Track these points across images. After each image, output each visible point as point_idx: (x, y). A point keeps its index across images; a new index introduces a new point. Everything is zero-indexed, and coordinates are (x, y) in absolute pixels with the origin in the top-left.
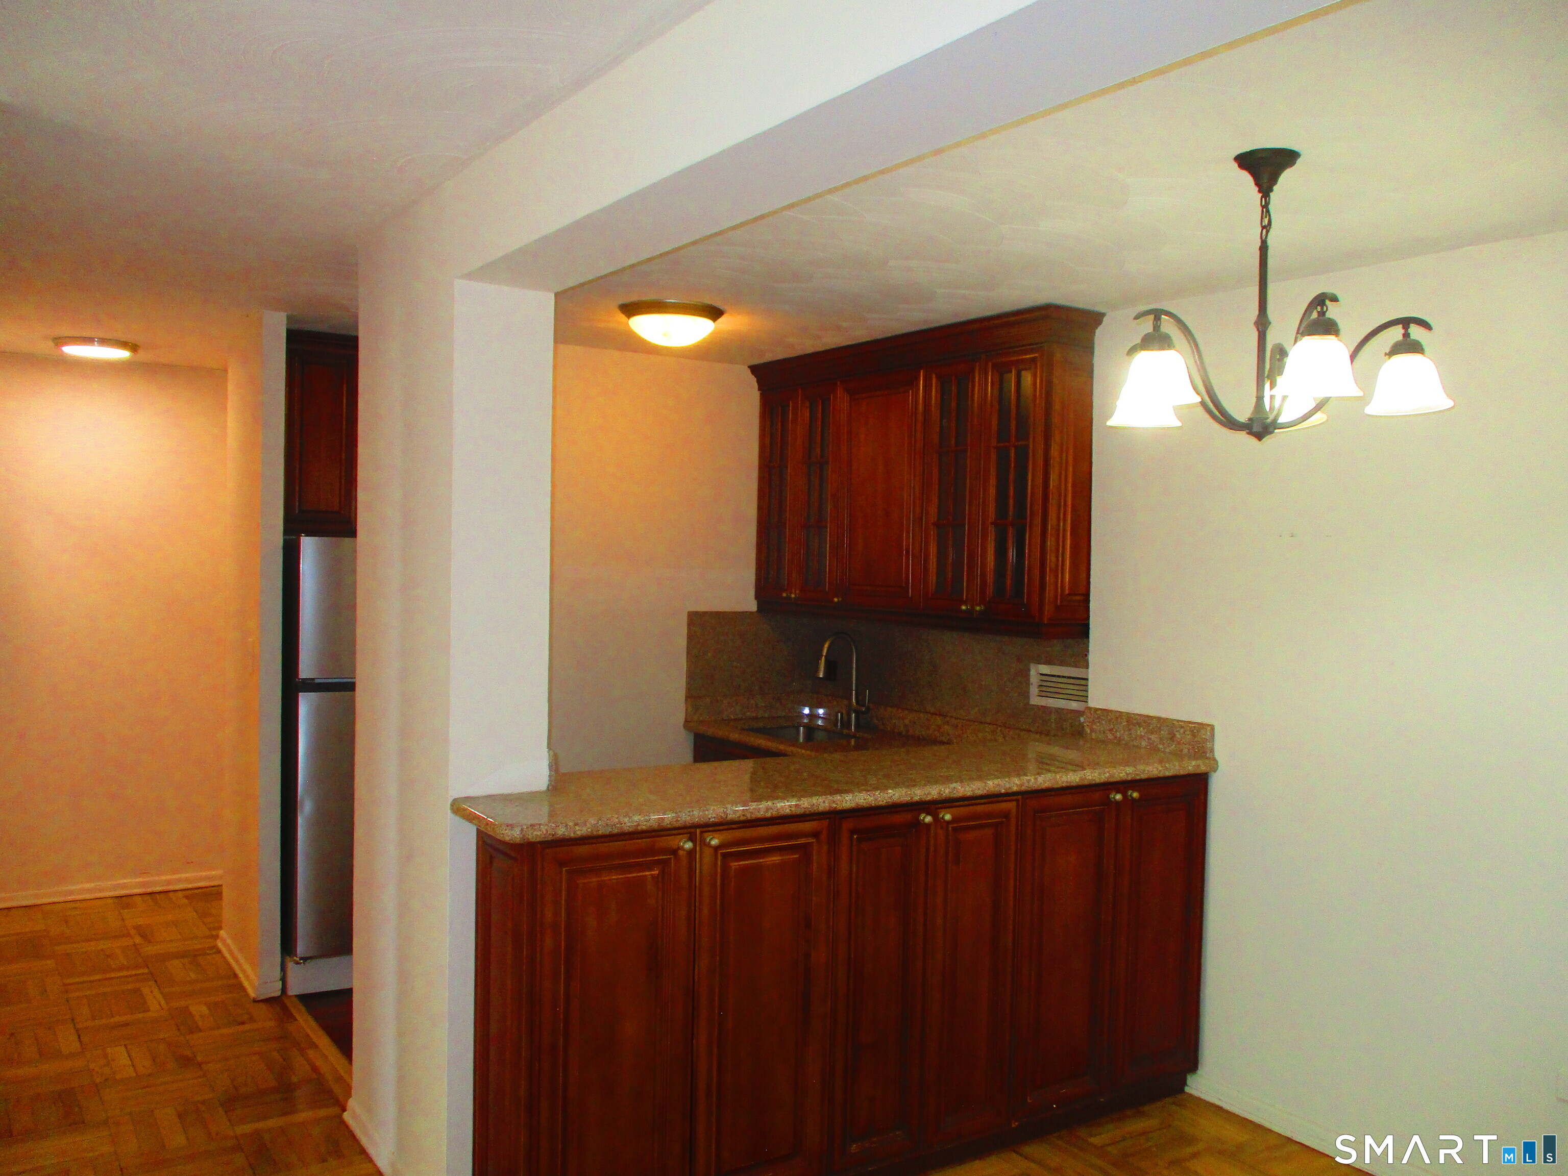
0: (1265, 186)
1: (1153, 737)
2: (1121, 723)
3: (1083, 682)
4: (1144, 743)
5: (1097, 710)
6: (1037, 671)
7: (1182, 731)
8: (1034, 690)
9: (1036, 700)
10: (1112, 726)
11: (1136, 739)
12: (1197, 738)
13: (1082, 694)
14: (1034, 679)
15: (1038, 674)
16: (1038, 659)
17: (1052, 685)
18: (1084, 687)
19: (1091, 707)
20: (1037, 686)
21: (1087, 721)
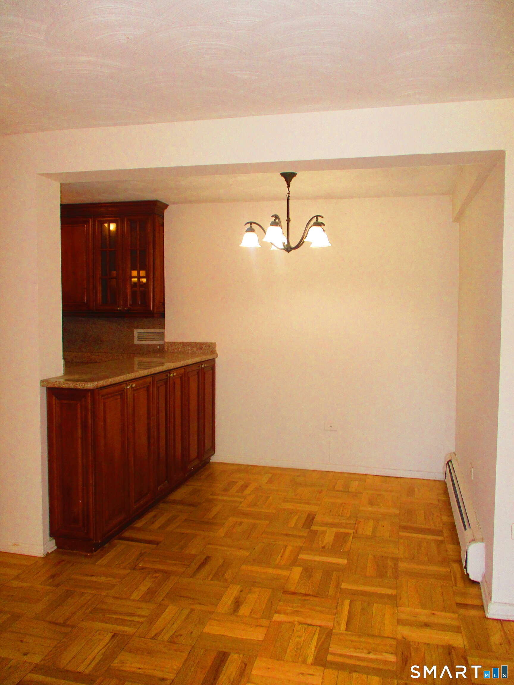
0: (289, 182)
1: (194, 349)
2: (180, 346)
3: (162, 334)
4: (190, 352)
5: (169, 342)
6: (136, 332)
7: (205, 346)
8: (136, 339)
9: (136, 342)
10: (177, 347)
11: (186, 350)
12: (211, 348)
13: (161, 338)
14: (136, 335)
15: (138, 333)
16: (137, 328)
17: (145, 336)
18: (161, 336)
19: (167, 342)
20: (138, 337)
21: (166, 347)
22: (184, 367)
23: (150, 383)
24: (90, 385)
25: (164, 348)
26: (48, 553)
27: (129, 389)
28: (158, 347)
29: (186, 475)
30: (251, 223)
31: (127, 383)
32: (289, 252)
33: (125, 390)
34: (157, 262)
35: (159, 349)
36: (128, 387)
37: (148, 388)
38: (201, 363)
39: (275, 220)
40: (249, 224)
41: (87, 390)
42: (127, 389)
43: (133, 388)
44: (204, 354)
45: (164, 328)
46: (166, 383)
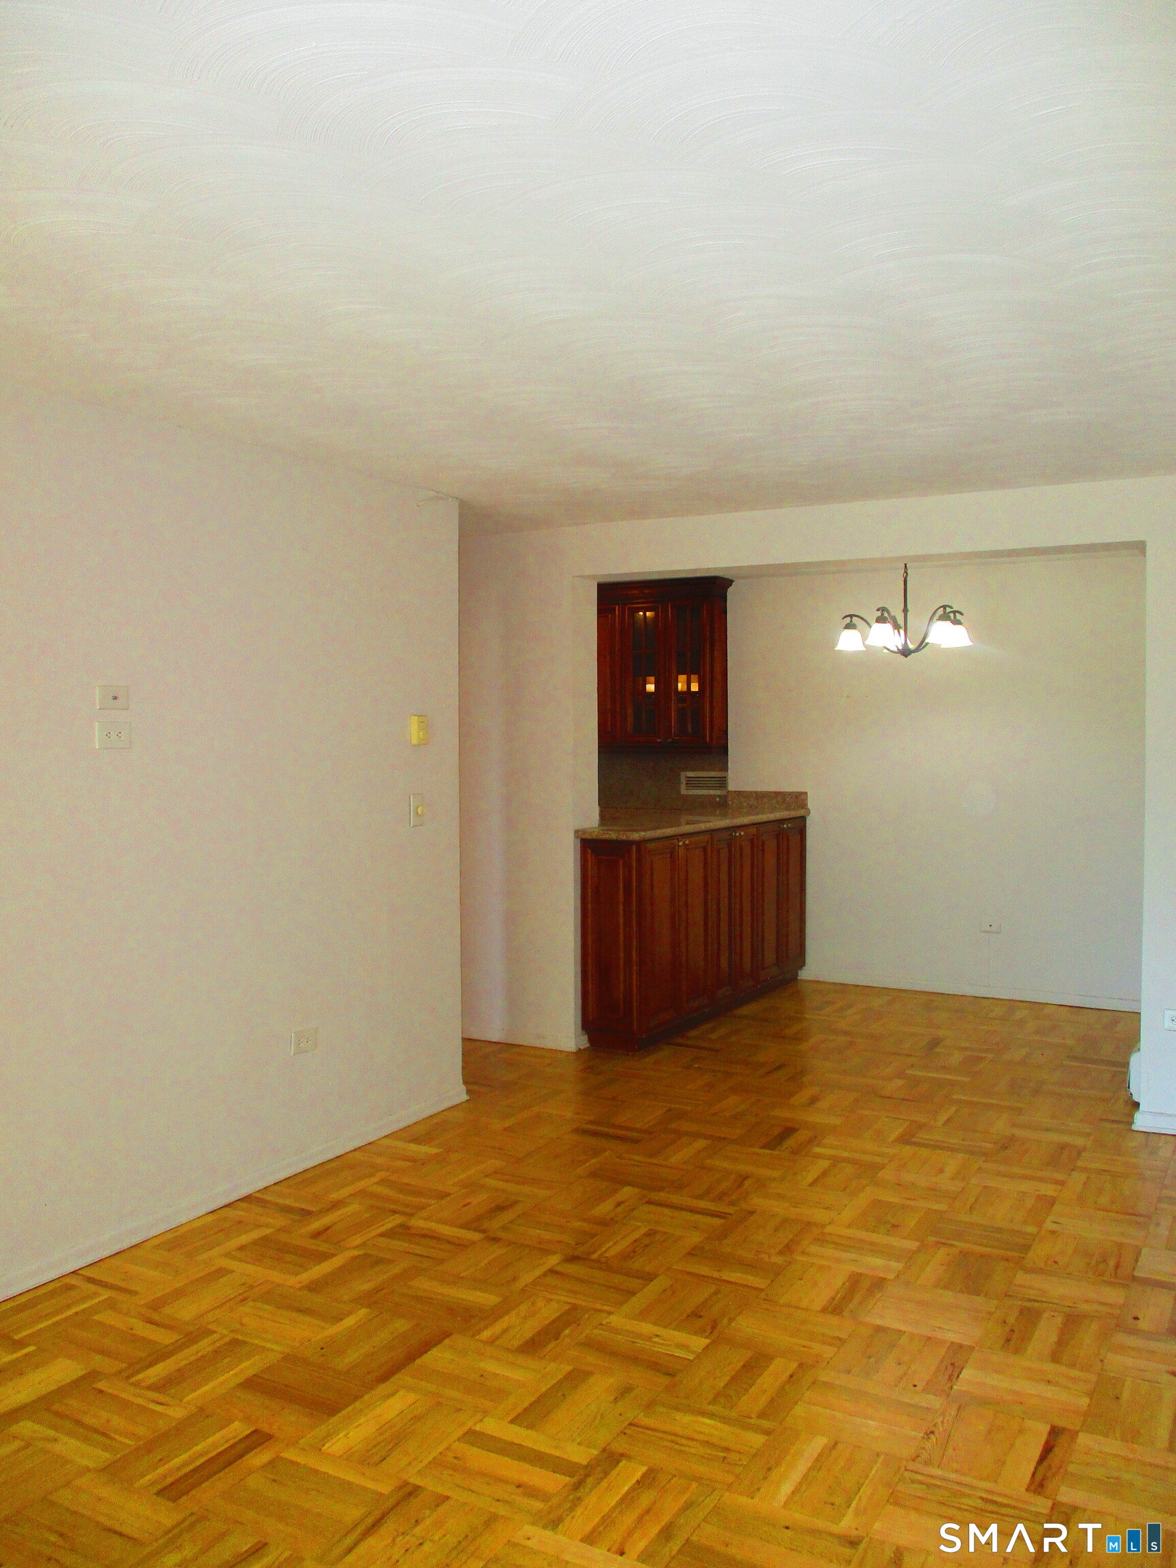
1: (772, 801)
2: (752, 797)
3: (724, 779)
4: (766, 806)
5: (735, 792)
6: (683, 776)
7: (790, 796)
8: (683, 787)
9: (684, 791)
10: (746, 799)
11: (761, 804)
12: (799, 799)
13: (722, 785)
14: (683, 780)
15: (687, 777)
16: (686, 769)
17: (696, 782)
18: (722, 782)
19: (731, 791)
20: (687, 784)
21: (730, 798)
22: (757, 826)
23: (708, 842)
24: (636, 836)
25: (726, 801)
26: (580, 1049)
27: (681, 846)
28: (718, 799)
29: (759, 986)
30: (851, 616)
31: (678, 839)
32: (906, 656)
33: (676, 848)
34: (717, 669)
35: (719, 802)
36: (680, 844)
37: (705, 849)
38: (782, 821)
39: (882, 614)
40: (849, 619)
41: (633, 842)
42: (679, 846)
43: (687, 845)
44: (788, 809)
45: (726, 769)
46: (729, 845)
